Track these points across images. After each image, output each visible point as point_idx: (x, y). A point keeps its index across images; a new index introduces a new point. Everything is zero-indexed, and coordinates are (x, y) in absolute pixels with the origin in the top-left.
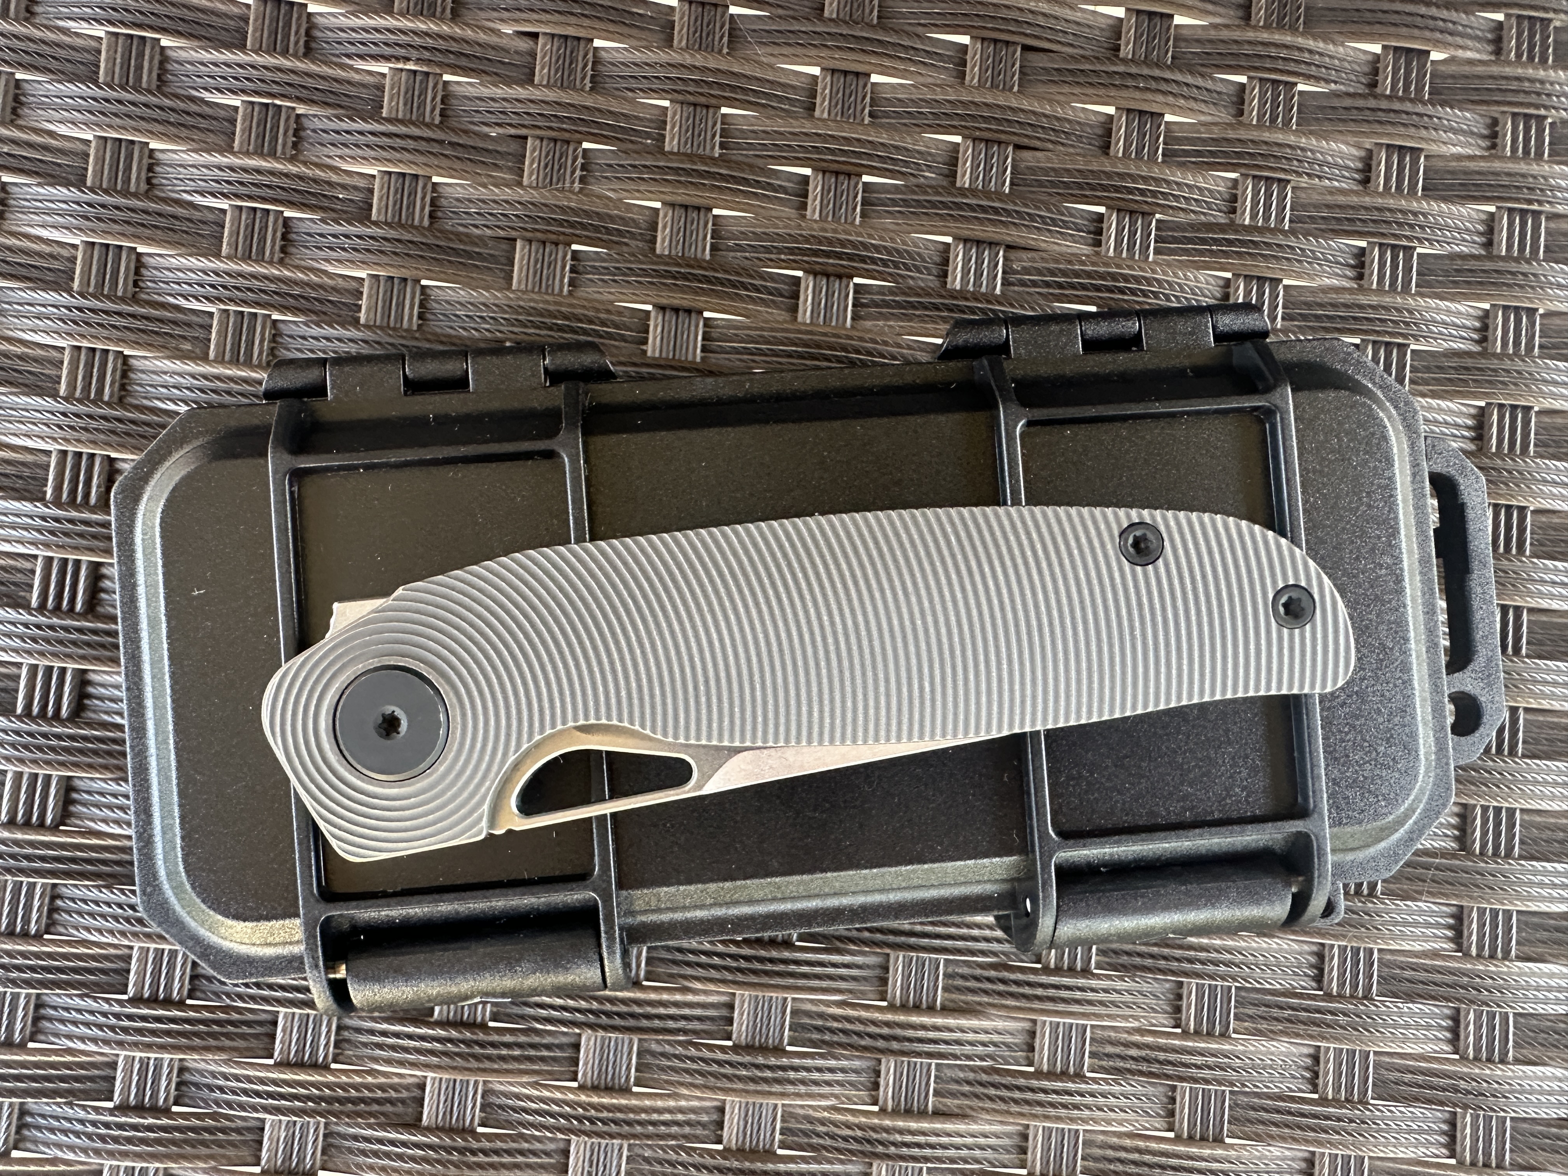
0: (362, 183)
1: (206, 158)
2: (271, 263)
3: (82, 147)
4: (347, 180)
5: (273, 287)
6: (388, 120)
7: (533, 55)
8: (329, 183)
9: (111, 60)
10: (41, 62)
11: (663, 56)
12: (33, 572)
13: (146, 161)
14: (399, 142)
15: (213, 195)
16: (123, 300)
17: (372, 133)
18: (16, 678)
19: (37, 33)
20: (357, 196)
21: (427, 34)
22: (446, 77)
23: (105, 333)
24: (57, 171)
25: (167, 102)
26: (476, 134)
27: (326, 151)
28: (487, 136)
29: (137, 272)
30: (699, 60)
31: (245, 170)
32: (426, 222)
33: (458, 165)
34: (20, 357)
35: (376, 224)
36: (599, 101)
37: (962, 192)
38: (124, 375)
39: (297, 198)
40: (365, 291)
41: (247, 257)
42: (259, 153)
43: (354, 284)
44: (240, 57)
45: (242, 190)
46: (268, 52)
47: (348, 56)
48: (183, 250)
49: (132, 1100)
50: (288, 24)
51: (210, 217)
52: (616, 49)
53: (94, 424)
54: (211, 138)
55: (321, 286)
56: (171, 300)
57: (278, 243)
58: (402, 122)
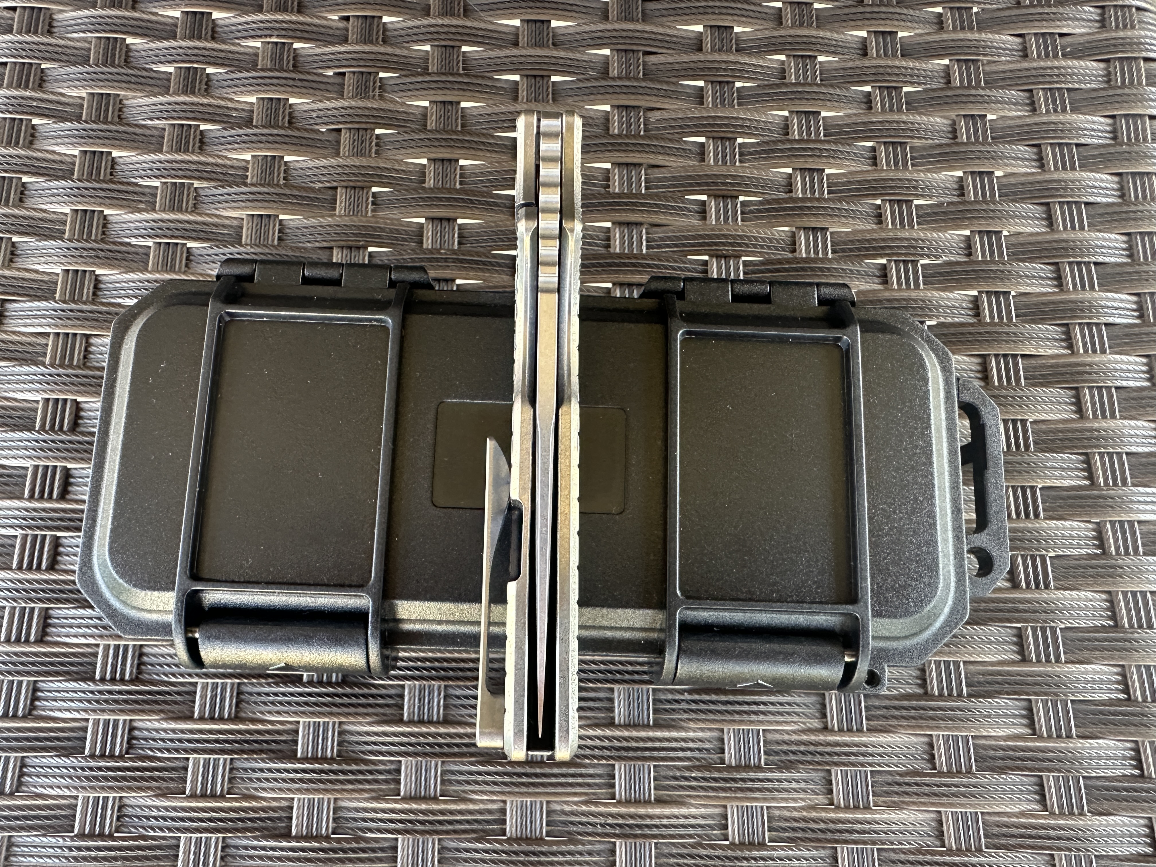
0: (247, 107)
1: (154, 100)
2: (193, 152)
3: (80, 101)
4: (239, 106)
5: (194, 167)
6: (262, 70)
7: (347, 30)
8: (228, 108)
9: (97, 52)
10: (57, 56)
11: (425, 22)
12: (47, 345)
13: (118, 106)
14: (268, 81)
15: (158, 119)
16: (104, 181)
17: (253, 78)
18: (36, 410)
19: (54, 41)
20: (243, 114)
21: (283, 22)
22: (296, 45)
23: (92, 200)
24: (65, 115)
25: (130, 72)
26: (315, 74)
27: (224, 90)
28: (322, 75)
29: (112, 168)
30: (446, 21)
31: (176, 103)
32: (286, 125)
33: (304, 91)
34: (41, 220)
35: (256, 127)
36: (389, 50)
37: (613, 79)
38: (105, 226)
39: (208, 117)
40: (250, 166)
41: (179, 150)
42: (185, 93)
43: (244, 163)
44: (173, 43)
45: (175, 115)
46: (189, 39)
47: (237, 38)
48: (139, 151)
49: (108, 677)
50: (201, 25)
51: (156, 133)
52: (397, 22)
53: (85, 253)
54: (156, 90)
55: (224, 166)
56: (133, 180)
57: (197, 145)
58: (270, 70)
